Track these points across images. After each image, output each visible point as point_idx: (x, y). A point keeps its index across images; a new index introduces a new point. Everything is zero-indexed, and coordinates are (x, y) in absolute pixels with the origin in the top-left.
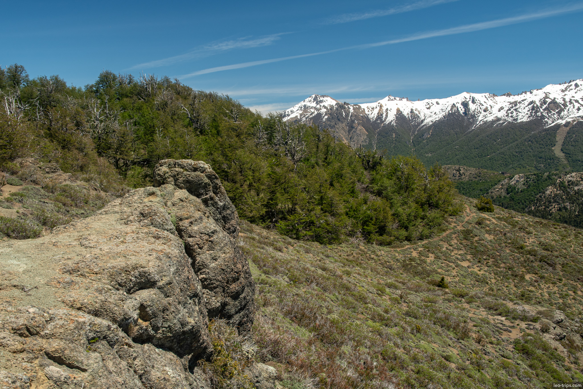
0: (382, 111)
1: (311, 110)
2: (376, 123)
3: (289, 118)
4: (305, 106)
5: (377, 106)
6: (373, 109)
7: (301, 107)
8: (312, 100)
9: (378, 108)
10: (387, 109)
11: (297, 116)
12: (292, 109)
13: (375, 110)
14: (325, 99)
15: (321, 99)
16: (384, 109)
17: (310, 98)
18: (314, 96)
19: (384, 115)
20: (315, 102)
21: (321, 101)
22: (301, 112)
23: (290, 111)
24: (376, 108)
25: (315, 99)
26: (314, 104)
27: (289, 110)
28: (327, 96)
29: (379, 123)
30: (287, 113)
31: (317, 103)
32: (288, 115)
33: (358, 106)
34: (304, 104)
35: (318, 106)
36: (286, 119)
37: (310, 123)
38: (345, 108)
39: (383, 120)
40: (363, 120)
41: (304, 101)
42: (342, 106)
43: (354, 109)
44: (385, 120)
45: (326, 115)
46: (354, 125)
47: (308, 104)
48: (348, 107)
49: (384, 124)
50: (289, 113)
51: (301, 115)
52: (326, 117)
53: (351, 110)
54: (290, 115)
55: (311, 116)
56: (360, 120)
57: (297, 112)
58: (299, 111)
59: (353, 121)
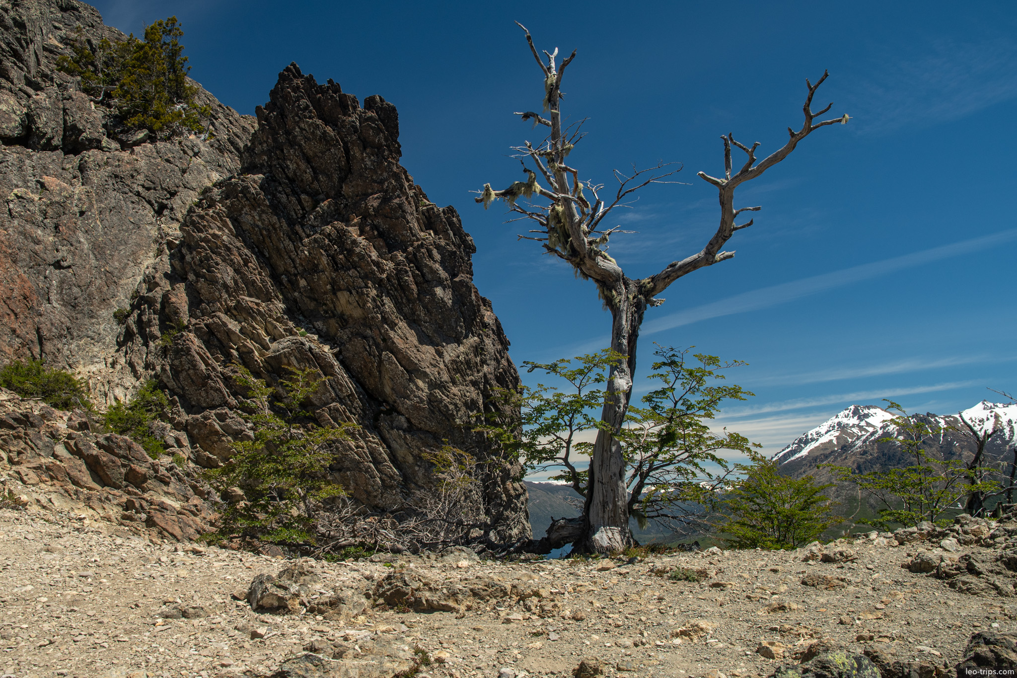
0: (1001, 425)
1: (853, 429)
2: (995, 445)
3: (817, 444)
4: (839, 424)
5: (989, 417)
6: (982, 421)
7: (834, 427)
8: (851, 415)
9: (992, 420)
10: (1010, 421)
11: (831, 441)
12: (817, 429)
13: (986, 423)
14: (872, 411)
15: (866, 411)
16: (1004, 420)
17: (847, 412)
18: (852, 407)
19: (1007, 431)
20: (856, 418)
21: (867, 416)
22: (837, 434)
23: (814, 434)
24: (988, 419)
25: (856, 412)
26: (854, 421)
27: (813, 431)
28: (875, 407)
29: (999, 445)
30: (810, 437)
31: (860, 418)
32: (813, 440)
33: (953, 417)
34: (836, 421)
35: (863, 423)
36: (813, 446)
37: (873, 449)
38: (930, 422)
39: (1007, 439)
40: (967, 441)
41: (837, 416)
42: (925, 419)
43: (946, 422)
44: (1011, 439)
45: (899, 434)
46: (954, 449)
47: (845, 421)
48: (936, 420)
49: (1010, 446)
50: (815, 436)
51: (838, 438)
52: (901, 438)
53: (942, 424)
54: (817, 440)
55: (873, 438)
56: (962, 441)
57: (829, 433)
58: (832, 432)
59: (950, 444)
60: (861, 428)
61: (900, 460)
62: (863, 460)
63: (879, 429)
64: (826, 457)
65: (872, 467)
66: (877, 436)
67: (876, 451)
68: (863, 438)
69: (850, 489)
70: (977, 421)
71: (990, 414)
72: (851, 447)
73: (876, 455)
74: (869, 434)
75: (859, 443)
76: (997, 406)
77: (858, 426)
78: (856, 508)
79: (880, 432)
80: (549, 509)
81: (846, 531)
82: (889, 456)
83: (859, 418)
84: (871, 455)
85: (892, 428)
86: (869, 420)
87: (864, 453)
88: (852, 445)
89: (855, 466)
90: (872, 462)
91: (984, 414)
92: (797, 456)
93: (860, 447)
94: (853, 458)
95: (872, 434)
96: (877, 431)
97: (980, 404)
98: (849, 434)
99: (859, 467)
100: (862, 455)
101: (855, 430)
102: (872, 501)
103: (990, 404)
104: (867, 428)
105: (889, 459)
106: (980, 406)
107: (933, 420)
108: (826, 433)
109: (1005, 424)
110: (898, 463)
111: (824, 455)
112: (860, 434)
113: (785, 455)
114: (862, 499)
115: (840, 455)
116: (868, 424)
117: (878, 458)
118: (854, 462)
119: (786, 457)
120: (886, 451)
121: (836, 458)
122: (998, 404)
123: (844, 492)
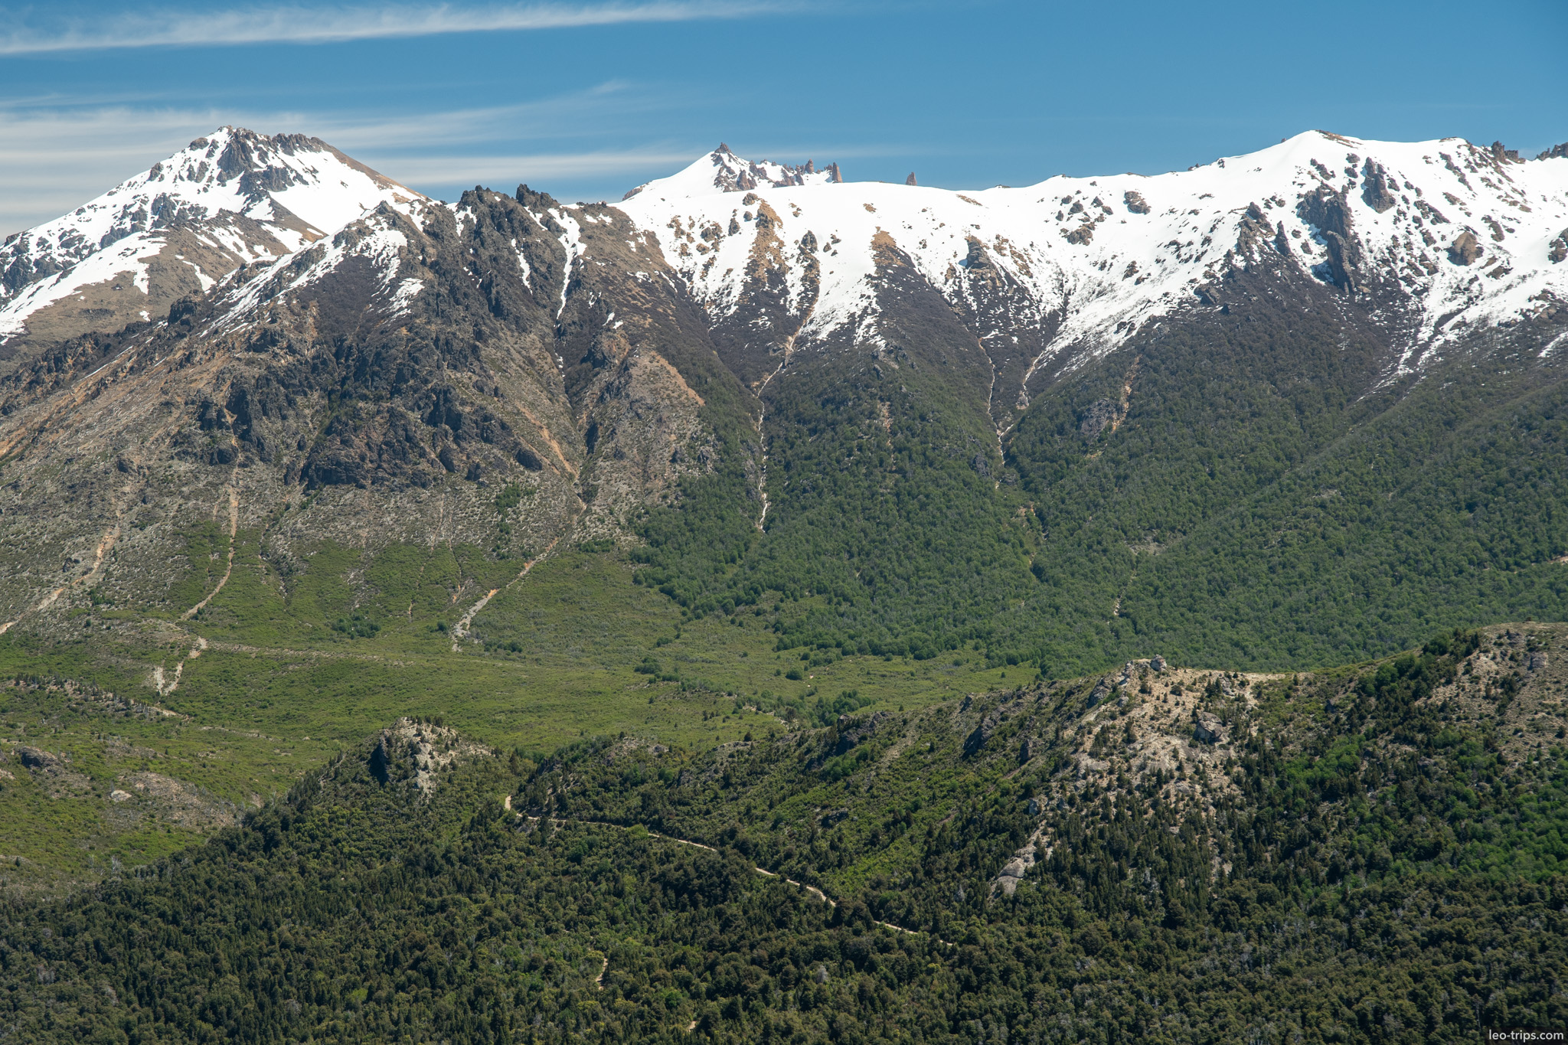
0: (777, 253)
1: (218, 232)
2: (748, 335)
3: (65, 288)
4: (163, 205)
5: (740, 219)
6: (712, 234)
7: (139, 216)
8: (215, 169)
9: (749, 231)
10: (809, 241)
11: (124, 279)
12: (69, 221)
13: (728, 243)
14: (300, 160)
15: (277, 159)
16: (789, 234)
17: (200, 155)
18: (222, 138)
19: (794, 279)
20: (234, 184)
21: (278, 178)
22: (153, 249)
23: (54, 241)
24: (734, 228)
25: (234, 160)
26: (226, 197)
27: (50, 230)
28: (314, 145)
29: (765, 335)
30: (34, 253)
31: (252, 188)
32: (45, 268)
33: (612, 212)
34: (153, 190)
35: (261, 211)
36: (45, 294)
37: (300, 328)
38: (526, 228)
39: (793, 311)
40: (652, 312)
41: (156, 172)
42: (509, 213)
43: (587, 235)
44: (805, 312)
45: (407, 269)
46: (605, 343)
47: (188, 194)
48: (548, 221)
49: (801, 341)
50: (57, 254)
51: (155, 267)
52: (413, 287)
53: (572, 241)
54: (66, 269)
55: (302, 280)
56: (636, 310)
57: (120, 245)
58: (132, 241)
59: (593, 320)
60: (252, 231)
61: (401, 378)
62: (256, 371)
63: (328, 242)
64: (106, 348)
65: (291, 403)
66: (319, 271)
67: (311, 335)
68: (267, 275)
69: (196, 494)
70: (696, 233)
71: (743, 209)
72: (212, 313)
73: (309, 354)
74: (286, 260)
75: (246, 298)
76: (762, 174)
77: (241, 219)
78: (215, 574)
79: (334, 256)
81: (169, 670)
82: (362, 361)
83: (246, 187)
84: (291, 350)
85: (387, 241)
86: (288, 198)
87: (266, 341)
88: (216, 304)
89: (220, 398)
90: (293, 384)
91: (723, 206)
93: (249, 316)
94: (218, 363)
95: (302, 263)
96: (321, 252)
97: (707, 159)
98: (199, 254)
99: (238, 402)
100: (257, 348)
101: (229, 238)
102: (281, 545)
103: (739, 165)
104: (276, 232)
105: (363, 370)
106: (704, 168)
107: (537, 218)
108: (107, 241)
109: (791, 249)
110: (395, 391)
111: (94, 337)
112: (249, 259)
114: (241, 535)
115: (164, 344)
116: (283, 217)
117: (317, 366)
118: (219, 378)
120: (350, 339)
121: (146, 356)
122: (768, 167)
123: (173, 504)
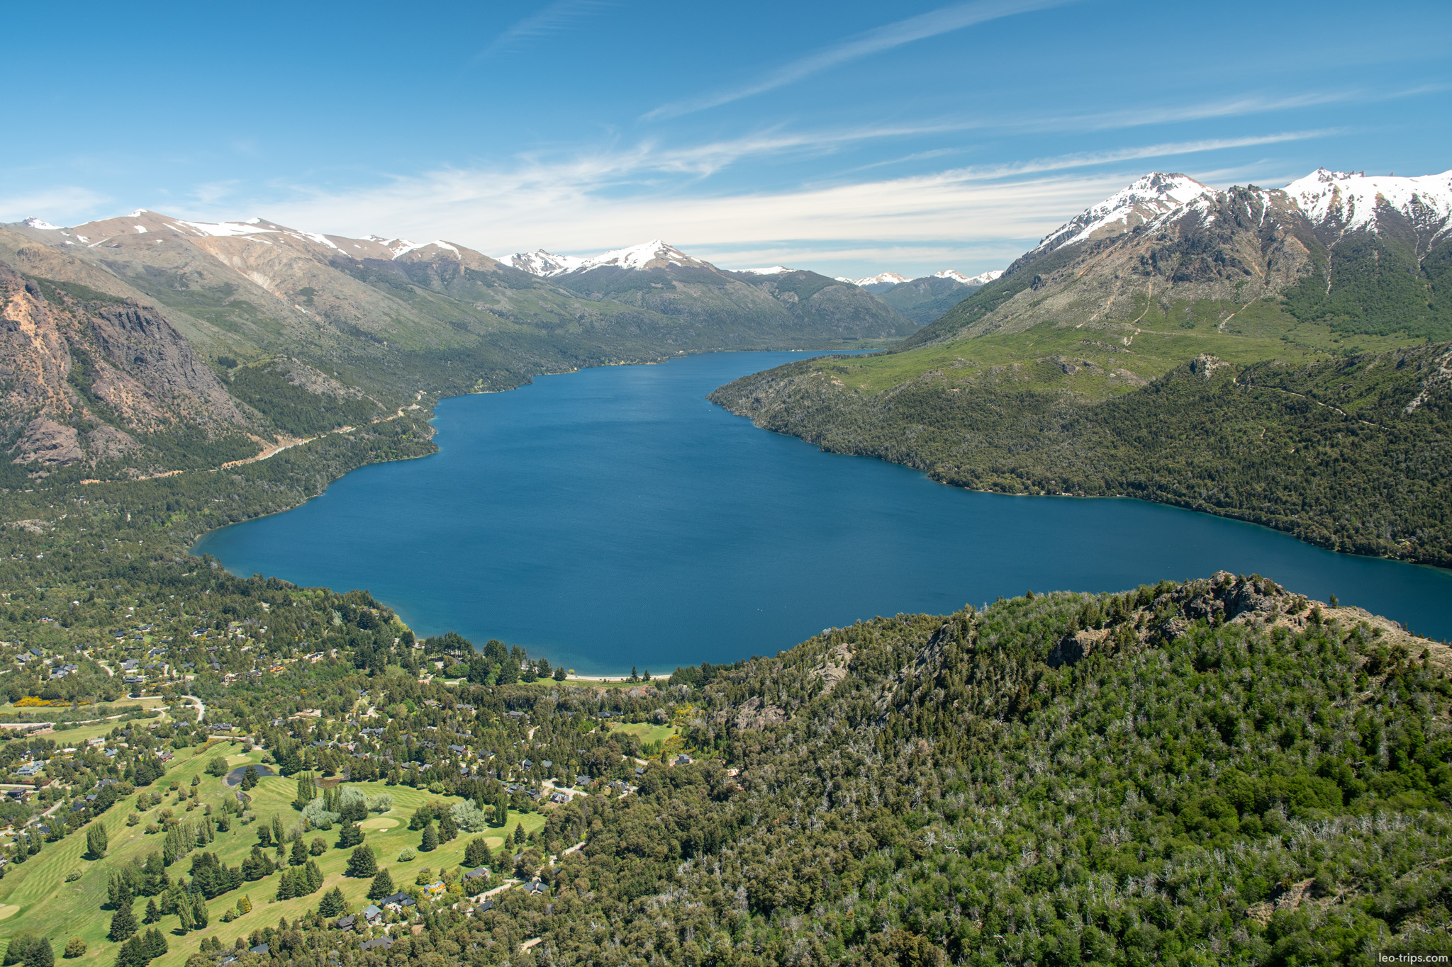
0: (1339, 203)
1: (1149, 204)
2: (1327, 230)
3: (1102, 224)
4: (1132, 197)
5: (1327, 192)
6: (1316, 197)
7: (1125, 201)
8: (1149, 185)
9: (1330, 195)
10: (1352, 197)
11: (1120, 220)
12: (1104, 204)
13: (1321, 199)
14: (1176, 181)
15: (1169, 181)
16: (1344, 196)
17: (1145, 181)
18: (1152, 175)
19: (1345, 212)
20: (1155, 189)
21: (1168, 187)
22: (1129, 210)
23: (1099, 210)
24: (1324, 194)
25: (1155, 182)
26: (1153, 193)
27: (1098, 207)
28: (1181, 175)
29: (1334, 229)
30: (1093, 214)
31: (1160, 190)
32: (1096, 218)
33: (1281, 191)
34: (1129, 193)
35: (1163, 197)
36: (1095, 226)
37: (1174, 233)
38: (1251, 198)
39: (1344, 221)
40: (1293, 223)
41: (1131, 187)
42: (1245, 194)
43: (1271, 199)
44: (1348, 222)
45: (1210, 213)
46: (1276, 234)
47: (1140, 193)
48: (1258, 196)
49: (1346, 231)
50: (1100, 214)
51: (1129, 216)
52: (1211, 218)
53: (1266, 202)
54: (1102, 218)
55: (1175, 218)
56: (1287, 223)
57: (1119, 210)
58: (1122, 209)
59: (1272, 227)
60: (1160, 203)
61: (1206, 247)
62: (1159, 247)
63: (1184, 206)
64: (1113, 241)
65: (1170, 256)
66: (1181, 215)
67: (1177, 235)
68: (1163, 217)
69: (1139, 285)
70: (1310, 197)
71: (1328, 188)
72: (1146, 230)
73: (1176, 241)
74: (1171, 212)
75: (1157, 224)
76: (1336, 176)
77: (1157, 200)
78: (1144, 309)
79: (1186, 210)
80: (750, 306)
81: (1128, 338)
82: (1193, 243)
83: (1159, 190)
84: (1171, 240)
85: (1203, 205)
86: (1170, 193)
87: (1163, 237)
88: (1147, 227)
89: (1147, 255)
90: (1171, 250)
91: (1321, 187)
92: (1074, 239)
93: (1158, 230)
94: (1148, 244)
95: (1175, 213)
96: (1181, 209)
97: (1316, 172)
98: (1143, 211)
99: (1153, 257)
100: (1160, 240)
101: (1153, 206)
102: (1165, 300)
103: (1327, 173)
104: (1167, 204)
105: (1193, 246)
106: (1315, 175)
107: (1254, 194)
108: (1115, 209)
109: (1344, 201)
110: (1204, 252)
111: (1110, 238)
112: (1159, 212)
113: (1059, 237)
114: (1152, 297)
115: (1131, 239)
116: (1170, 198)
117: (1179, 244)
118: (1147, 249)
119: (1059, 240)
120: (1190, 236)
121: (1125, 243)
122: (1338, 173)
123: (1131, 288)
